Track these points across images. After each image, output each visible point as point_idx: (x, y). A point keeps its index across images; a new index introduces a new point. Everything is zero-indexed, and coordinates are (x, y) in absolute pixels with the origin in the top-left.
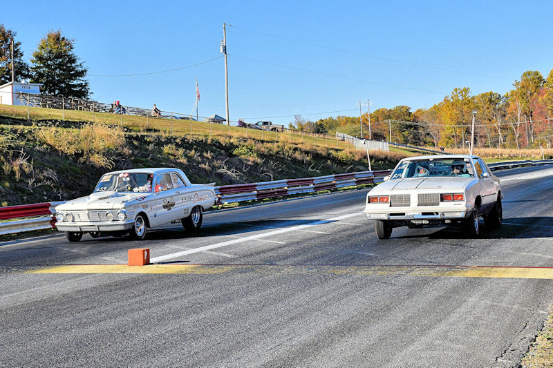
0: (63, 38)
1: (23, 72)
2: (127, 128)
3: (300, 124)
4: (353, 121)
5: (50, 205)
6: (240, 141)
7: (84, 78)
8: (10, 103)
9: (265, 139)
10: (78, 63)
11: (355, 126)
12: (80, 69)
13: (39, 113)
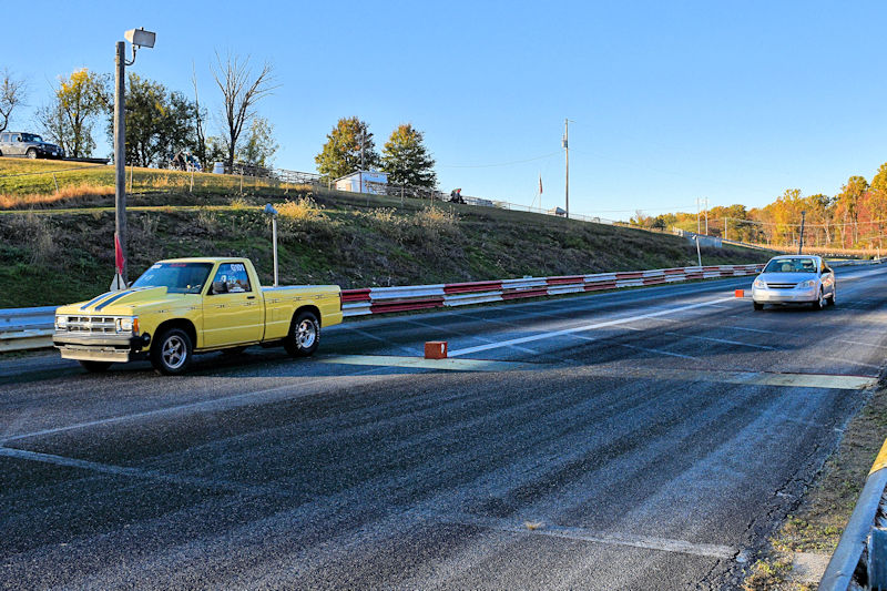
0: (414, 130)
1: (374, 161)
3: (640, 219)
4: (692, 218)
5: (370, 291)
7: (432, 169)
10: (426, 154)
11: (694, 222)
12: (428, 160)
13: (379, 200)
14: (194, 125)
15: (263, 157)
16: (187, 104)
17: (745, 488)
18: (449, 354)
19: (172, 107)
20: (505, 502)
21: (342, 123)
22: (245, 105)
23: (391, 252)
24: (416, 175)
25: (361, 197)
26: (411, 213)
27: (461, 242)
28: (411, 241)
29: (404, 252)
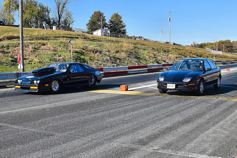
0: (119, 15)
2: (135, 44)
3: (195, 45)
4: (212, 44)
6: (172, 49)
7: (125, 28)
8: (101, 35)
10: (123, 23)
11: (213, 46)
12: (124, 25)
13: (107, 38)
14: (47, 14)
15: (69, 24)
16: (44, 7)
17: (228, 137)
18: (129, 89)
19: (40, 8)
20: (145, 140)
21: (95, 13)
22: (63, 7)
23: (111, 56)
24: (119, 30)
25: (101, 37)
26: (117, 42)
27: (134, 52)
28: (117, 52)
29: (115, 55)
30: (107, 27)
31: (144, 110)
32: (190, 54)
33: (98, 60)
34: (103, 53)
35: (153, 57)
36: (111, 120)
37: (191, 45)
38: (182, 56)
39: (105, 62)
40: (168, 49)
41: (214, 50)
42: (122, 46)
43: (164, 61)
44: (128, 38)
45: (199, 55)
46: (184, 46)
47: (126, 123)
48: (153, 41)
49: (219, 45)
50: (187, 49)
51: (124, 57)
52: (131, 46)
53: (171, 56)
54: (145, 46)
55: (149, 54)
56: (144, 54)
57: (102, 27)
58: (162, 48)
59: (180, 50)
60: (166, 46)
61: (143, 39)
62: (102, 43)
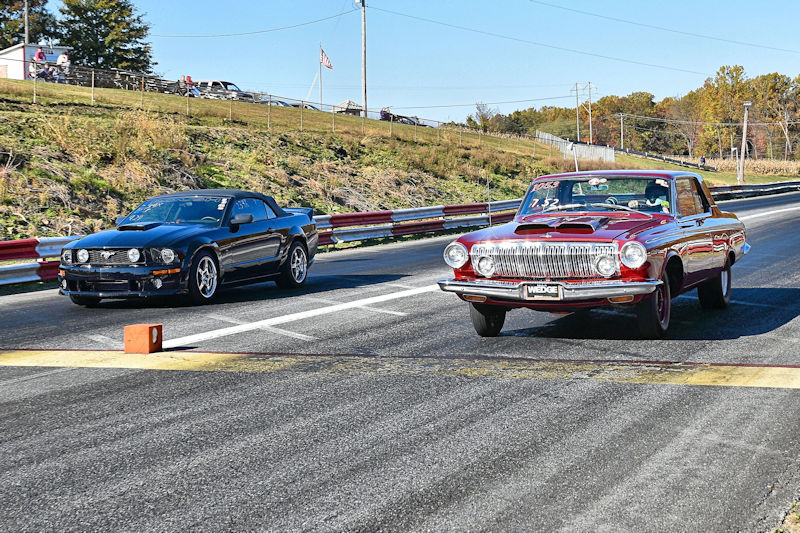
1: (47, 28)
2: (195, 119)
3: (484, 118)
6: (377, 142)
7: (144, 40)
8: (22, 78)
9: (421, 140)
10: (134, 17)
11: (569, 122)
12: (137, 25)
13: (54, 91)
23: (74, 178)
24: (116, 49)
25: (23, 87)
26: (106, 111)
27: (189, 159)
28: (107, 160)
29: (96, 177)
30: (56, 35)
31: (242, 444)
32: (460, 164)
33: (9, 203)
34: (34, 164)
35: (284, 180)
36: (77, 503)
37: (465, 122)
38: (425, 175)
39: (43, 210)
40: (356, 139)
41: (576, 142)
42: (128, 132)
43: (339, 201)
44: (162, 91)
45: (503, 168)
46: (436, 125)
47: (151, 514)
48: (286, 105)
49: (601, 119)
50: (446, 140)
51: (140, 186)
52: (177, 131)
53: (369, 177)
54: (245, 131)
55: (263, 166)
56: (240, 169)
57: (26, 35)
58: (328, 136)
59: (414, 143)
60: (346, 129)
61: (234, 94)
62: (26, 115)
